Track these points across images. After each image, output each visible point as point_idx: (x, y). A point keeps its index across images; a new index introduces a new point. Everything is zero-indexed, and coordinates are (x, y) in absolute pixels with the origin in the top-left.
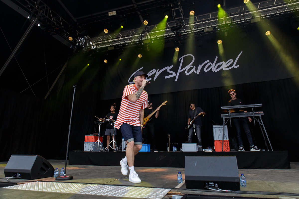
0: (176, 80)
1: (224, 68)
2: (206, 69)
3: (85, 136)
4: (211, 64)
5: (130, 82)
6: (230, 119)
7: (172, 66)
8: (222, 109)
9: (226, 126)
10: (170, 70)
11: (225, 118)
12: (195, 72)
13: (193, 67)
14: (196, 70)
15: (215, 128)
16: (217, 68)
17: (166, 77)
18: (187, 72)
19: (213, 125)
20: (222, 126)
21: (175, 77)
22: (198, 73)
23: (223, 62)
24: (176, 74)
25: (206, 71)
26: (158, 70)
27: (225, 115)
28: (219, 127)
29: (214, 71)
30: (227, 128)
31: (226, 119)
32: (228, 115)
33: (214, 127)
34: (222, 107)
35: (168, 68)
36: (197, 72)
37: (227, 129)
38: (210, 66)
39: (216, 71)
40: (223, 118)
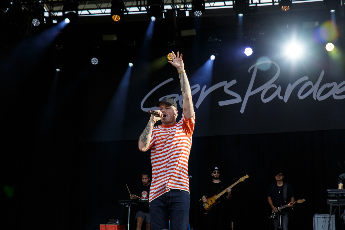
0: (242, 111)
1: (336, 94)
2: (302, 94)
3: (101, 226)
4: (312, 85)
5: (144, 107)
6: (339, 207)
7: (234, 82)
8: (329, 193)
9: (333, 216)
10: (230, 89)
11: (332, 206)
12: (281, 98)
13: (276, 87)
14: (283, 93)
15: (316, 218)
16: (323, 94)
17: (222, 103)
18: (265, 97)
19: (314, 214)
20: (328, 216)
21: (240, 104)
22: (286, 100)
23: (335, 84)
24: (243, 98)
25: (301, 98)
26: (205, 87)
27: (333, 201)
28: (323, 216)
29: (315, 99)
30: (334, 218)
31: (334, 207)
32: (336, 202)
33: (316, 216)
34: (329, 190)
35: (226, 85)
36: (283, 97)
37: (334, 220)
38: (309, 88)
39: (321, 99)
40: (329, 205)
